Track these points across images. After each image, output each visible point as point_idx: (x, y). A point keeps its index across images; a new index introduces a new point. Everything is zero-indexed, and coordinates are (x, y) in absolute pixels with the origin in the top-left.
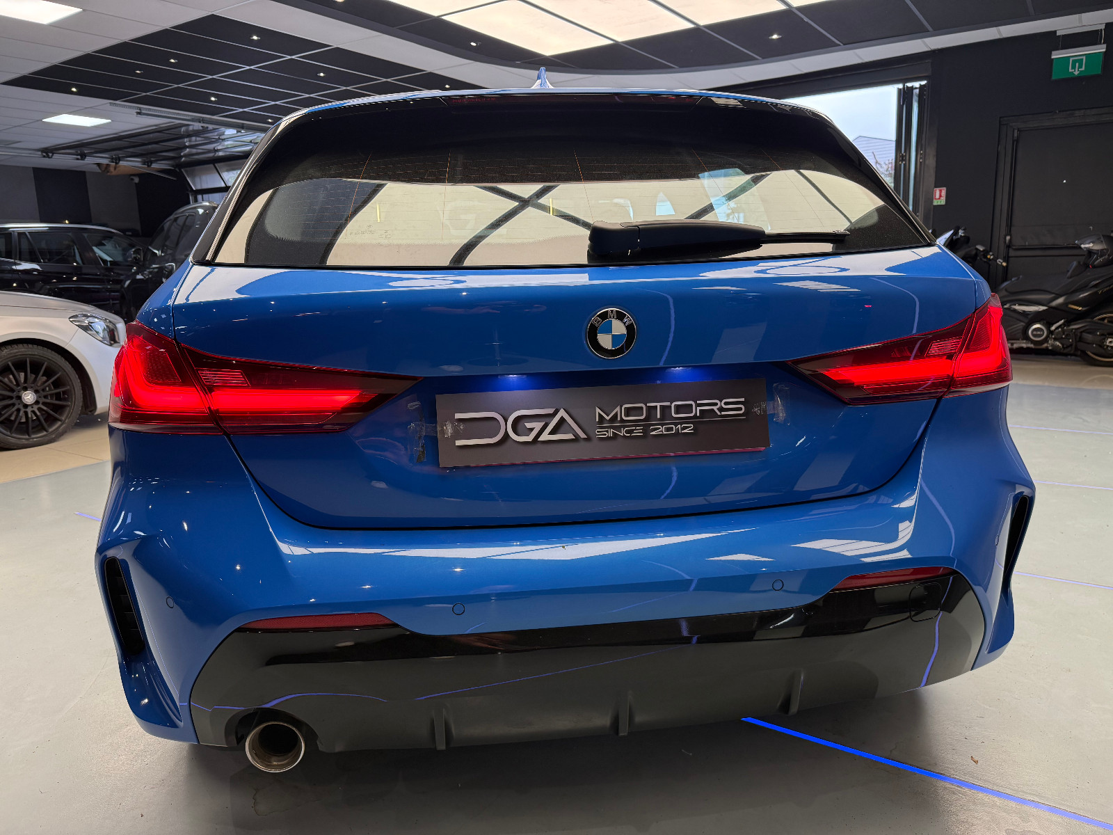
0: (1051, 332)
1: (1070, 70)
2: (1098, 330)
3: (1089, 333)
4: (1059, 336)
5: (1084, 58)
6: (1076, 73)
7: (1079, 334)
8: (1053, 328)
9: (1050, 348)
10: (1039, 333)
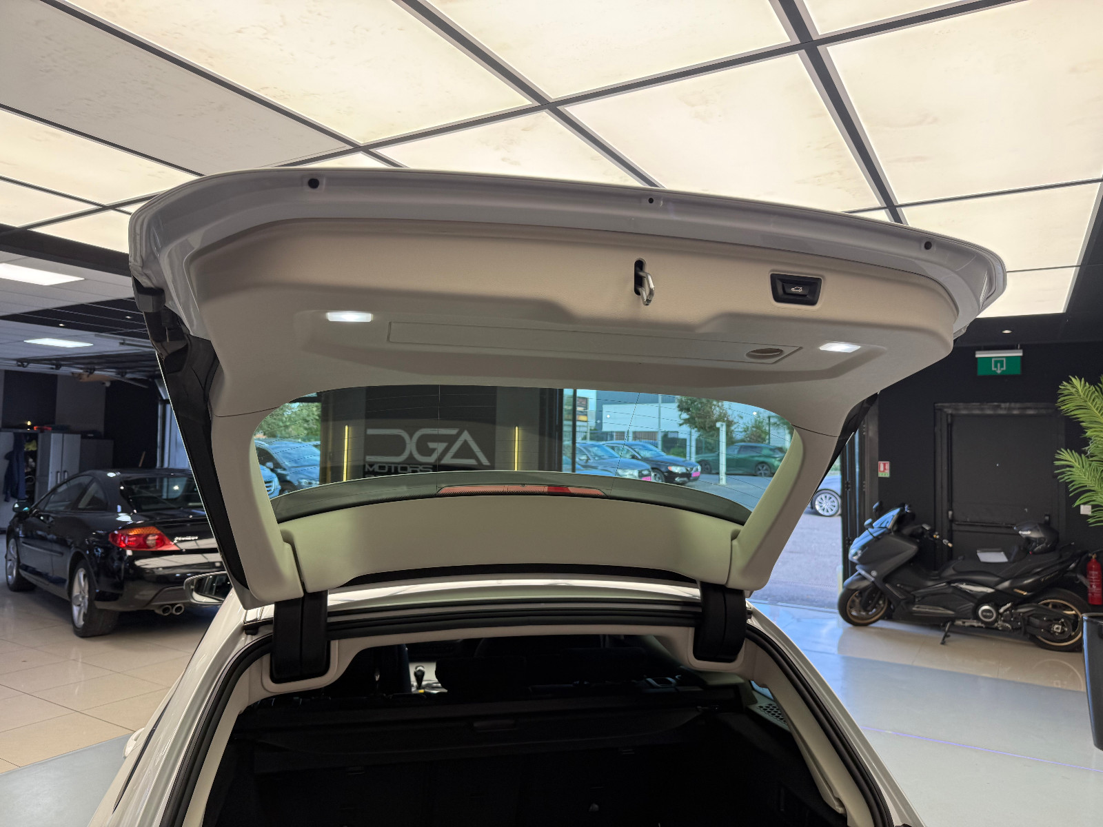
0: (998, 614)
1: (993, 369)
2: (1044, 616)
3: (1036, 618)
4: (1008, 619)
5: (1004, 359)
6: (998, 372)
7: (1026, 618)
8: (1002, 610)
9: (1000, 628)
10: (988, 614)
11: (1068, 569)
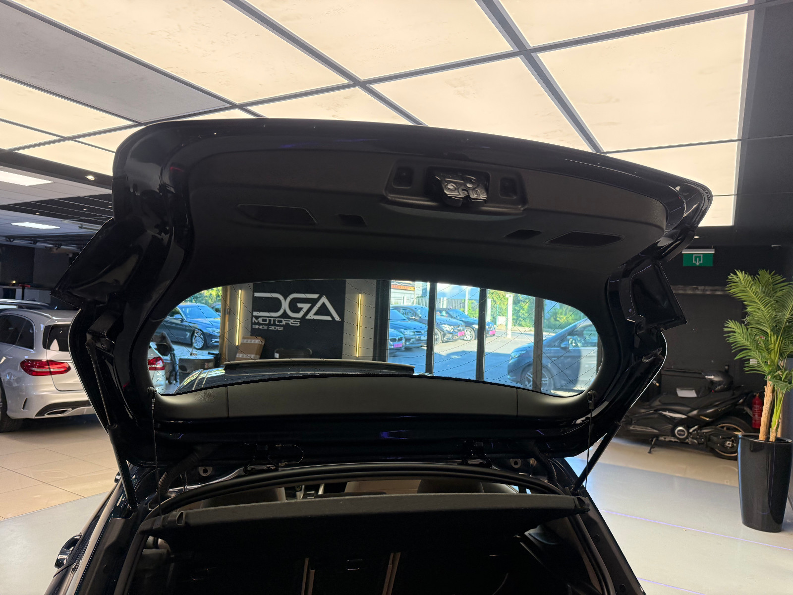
0: (689, 433)
1: (694, 262)
2: (720, 435)
3: (715, 436)
4: (695, 437)
5: (702, 255)
6: (698, 264)
7: (708, 436)
8: (691, 431)
9: (690, 443)
10: (682, 433)
11: (738, 403)
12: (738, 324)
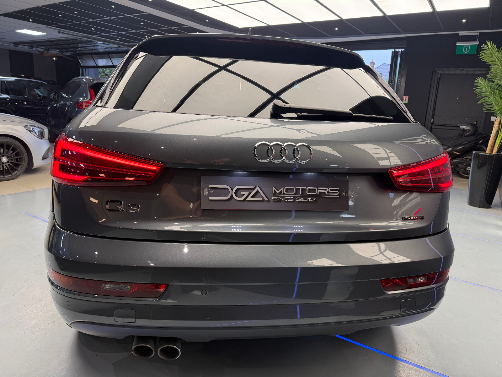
1: (463, 51)
2: (464, 163)
3: (461, 164)
5: (470, 46)
6: (466, 52)
11: (478, 143)
12: (484, 79)
